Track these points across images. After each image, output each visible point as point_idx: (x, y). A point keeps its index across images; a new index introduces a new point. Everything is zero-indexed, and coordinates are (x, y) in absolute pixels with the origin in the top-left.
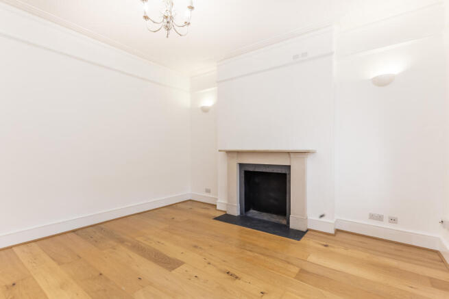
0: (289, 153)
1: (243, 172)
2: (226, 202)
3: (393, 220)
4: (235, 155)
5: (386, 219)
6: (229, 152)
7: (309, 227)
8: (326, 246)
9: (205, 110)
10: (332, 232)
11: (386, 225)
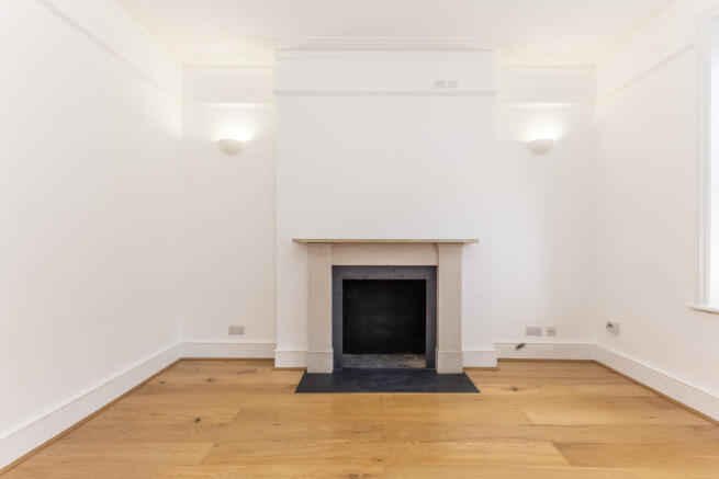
0: (435, 245)
1: (341, 283)
2: (305, 349)
3: (551, 332)
4: (329, 250)
5: (544, 332)
6: (310, 244)
7: (465, 365)
8: (515, 389)
9: (229, 149)
10: (494, 364)
11: (544, 340)
